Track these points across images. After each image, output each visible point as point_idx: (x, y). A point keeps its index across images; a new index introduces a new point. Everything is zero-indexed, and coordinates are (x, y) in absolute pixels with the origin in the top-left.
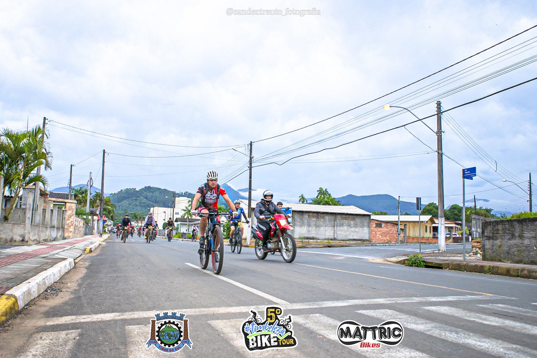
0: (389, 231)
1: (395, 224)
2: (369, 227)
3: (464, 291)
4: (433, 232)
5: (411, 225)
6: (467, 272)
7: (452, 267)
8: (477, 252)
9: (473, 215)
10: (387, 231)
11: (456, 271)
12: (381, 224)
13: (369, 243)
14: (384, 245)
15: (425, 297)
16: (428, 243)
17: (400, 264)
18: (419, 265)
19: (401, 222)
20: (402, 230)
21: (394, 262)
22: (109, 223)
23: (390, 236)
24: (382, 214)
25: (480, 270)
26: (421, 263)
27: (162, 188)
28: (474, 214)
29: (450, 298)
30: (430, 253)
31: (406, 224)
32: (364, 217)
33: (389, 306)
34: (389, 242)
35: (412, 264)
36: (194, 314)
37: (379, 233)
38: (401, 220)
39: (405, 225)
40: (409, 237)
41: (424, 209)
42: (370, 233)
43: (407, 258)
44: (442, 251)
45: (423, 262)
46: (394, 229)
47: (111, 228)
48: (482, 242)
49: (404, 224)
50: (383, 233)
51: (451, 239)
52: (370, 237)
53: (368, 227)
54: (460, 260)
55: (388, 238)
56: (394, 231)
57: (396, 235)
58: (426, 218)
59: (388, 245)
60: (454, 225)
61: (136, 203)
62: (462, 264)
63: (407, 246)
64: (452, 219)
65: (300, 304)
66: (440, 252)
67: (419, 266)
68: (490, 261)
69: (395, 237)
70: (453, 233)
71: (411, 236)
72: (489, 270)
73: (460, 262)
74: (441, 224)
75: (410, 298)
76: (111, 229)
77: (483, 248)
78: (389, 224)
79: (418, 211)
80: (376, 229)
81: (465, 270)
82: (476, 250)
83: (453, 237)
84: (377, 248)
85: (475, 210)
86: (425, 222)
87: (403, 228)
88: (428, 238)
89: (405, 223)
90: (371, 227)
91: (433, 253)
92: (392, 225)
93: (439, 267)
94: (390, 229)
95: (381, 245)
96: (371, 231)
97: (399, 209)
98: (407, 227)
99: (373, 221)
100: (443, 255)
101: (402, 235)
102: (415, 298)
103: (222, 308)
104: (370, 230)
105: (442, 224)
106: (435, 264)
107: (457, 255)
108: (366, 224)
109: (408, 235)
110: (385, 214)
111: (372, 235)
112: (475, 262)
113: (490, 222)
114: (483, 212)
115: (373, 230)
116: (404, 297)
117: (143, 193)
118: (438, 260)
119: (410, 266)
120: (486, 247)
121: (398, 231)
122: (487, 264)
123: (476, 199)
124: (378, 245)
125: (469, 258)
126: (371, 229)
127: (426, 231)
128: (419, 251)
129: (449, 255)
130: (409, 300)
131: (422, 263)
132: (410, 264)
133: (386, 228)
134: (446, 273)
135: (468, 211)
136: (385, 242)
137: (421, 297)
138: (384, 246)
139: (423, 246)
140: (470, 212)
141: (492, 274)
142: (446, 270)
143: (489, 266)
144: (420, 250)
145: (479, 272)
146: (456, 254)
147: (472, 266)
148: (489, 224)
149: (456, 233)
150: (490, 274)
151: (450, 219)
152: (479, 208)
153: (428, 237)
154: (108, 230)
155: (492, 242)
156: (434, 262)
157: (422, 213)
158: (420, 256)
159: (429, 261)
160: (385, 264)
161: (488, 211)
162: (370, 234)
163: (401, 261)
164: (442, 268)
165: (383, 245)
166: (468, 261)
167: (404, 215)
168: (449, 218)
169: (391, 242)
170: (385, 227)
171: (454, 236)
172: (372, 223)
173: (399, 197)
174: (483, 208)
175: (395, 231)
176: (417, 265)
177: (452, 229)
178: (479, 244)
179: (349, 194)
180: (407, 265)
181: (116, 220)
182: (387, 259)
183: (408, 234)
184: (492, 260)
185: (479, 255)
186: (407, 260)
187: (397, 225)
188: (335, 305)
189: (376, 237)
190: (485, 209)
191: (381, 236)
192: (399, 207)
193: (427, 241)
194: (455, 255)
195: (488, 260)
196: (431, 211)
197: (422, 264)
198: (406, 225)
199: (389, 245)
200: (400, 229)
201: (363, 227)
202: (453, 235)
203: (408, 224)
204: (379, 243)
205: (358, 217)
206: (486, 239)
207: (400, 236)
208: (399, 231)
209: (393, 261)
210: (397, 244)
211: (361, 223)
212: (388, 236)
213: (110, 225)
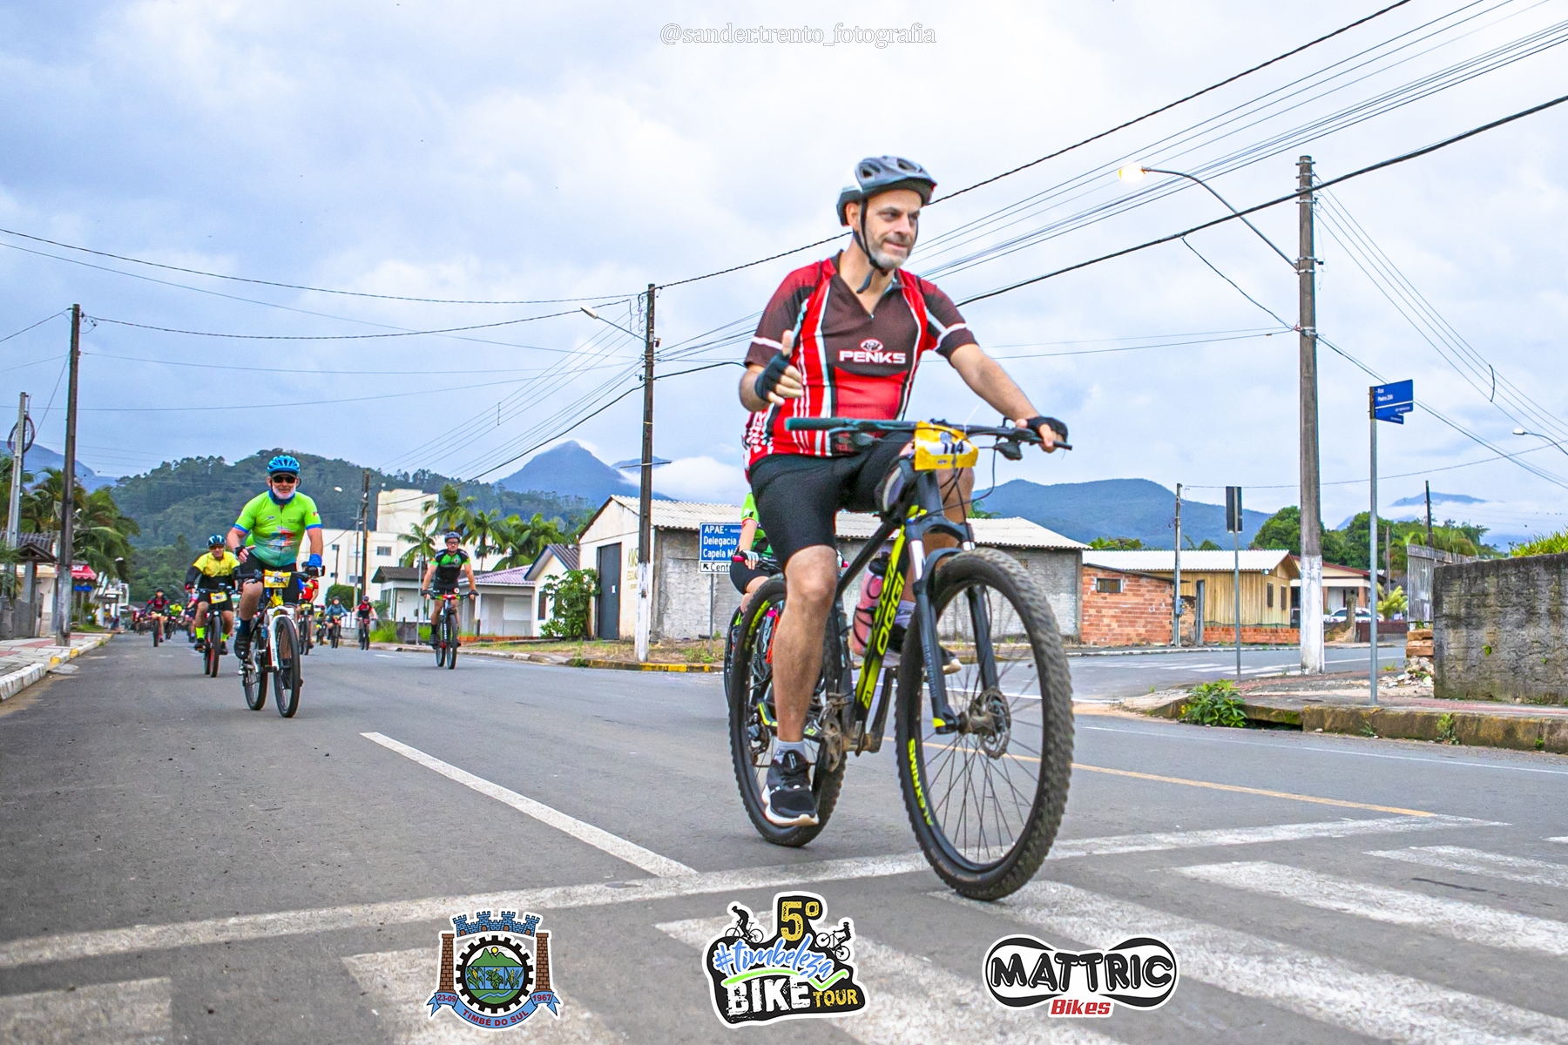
0: (1143, 604)
1: (1164, 579)
2: (1075, 591)
3: (1342, 803)
4: (1293, 606)
5: (1218, 581)
6: (1380, 737)
7: (1332, 723)
8: (1423, 669)
9: (1424, 547)
10: (1137, 604)
11: (1347, 736)
12: (1117, 581)
13: (1075, 646)
14: (1127, 652)
15: (1199, 832)
16: (1277, 644)
17: (1165, 717)
18: (1227, 718)
19: (1183, 572)
20: (1189, 599)
21: (1144, 712)
22: (112, 592)
23: (1147, 622)
24: (1124, 545)
25: (1419, 729)
26: (1232, 714)
27: (327, 458)
28: (1426, 543)
29: (1285, 833)
30: (1273, 678)
31: (1203, 581)
32: (1060, 556)
33: (1058, 870)
34: (1144, 643)
35: (1202, 715)
36: (302, 930)
37: (1112, 612)
38: (1183, 566)
39: (1199, 584)
40: (1213, 625)
41: (1264, 530)
42: (1080, 612)
43: (1187, 695)
44: (1314, 668)
45: (1240, 707)
46: (1160, 598)
47: (119, 610)
48: (1436, 636)
49: (1193, 580)
50: (1123, 612)
51: (1350, 630)
52: (1079, 626)
53: (1072, 593)
54: (1361, 701)
55: (1142, 631)
56: (1161, 604)
57: (1166, 619)
58: (1271, 558)
59: (1138, 652)
60: (1360, 583)
61: (225, 512)
62: (1364, 712)
63: (1202, 654)
64: (1355, 563)
65: (735, 873)
66: (1307, 672)
67: (1225, 722)
68: (1460, 699)
69: (1164, 627)
70: (1358, 610)
71: (1218, 620)
72: (1451, 728)
73: (1359, 706)
74: (1311, 578)
75: (1144, 836)
76: (122, 613)
77: (1437, 657)
78: (1143, 581)
79: (1231, 532)
80: (1098, 600)
81: (1375, 730)
82: (1418, 663)
83: (1357, 623)
84: (1098, 663)
85: (1430, 530)
86: (1267, 572)
87: (1192, 592)
88: (1274, 627)
89: (1200, 577)
90: (1083, 593)
91: (1281, 677)
92: (1155, 582)
93: (1292, 723)
94: (1148, 596)
95: (1117, 653)
96: (1084, 606)
97: (1179, 530)
98: (1207, 589)
99: (1091, 571)
100: (1313, 683)
101: (1189, 617)
102: (1160, 837)
103: (423, 903)
104: (1080, 604)
105: (1314, 579)
106: (1276, 716)
107: (1360, 682)
108: (1066, 581)
109: (1208, 618)
110: (1135, 546)
111: (1086, 618)
112: (1409, 704)
113: (1460, 568)
114: (1453, 537)
115: (1089, 602)
116: (1124, 834)
117: (253, 474)
118: (1290, 700)
119: (1196, 723)
120: (1446, 653)
121: (1173, 605)
122: (1446, 709)
123: (1435, 494)
124: (1104, 653)
125: (1393, 692)
126: (1081, 598)
127: (1270, 604)
128: (1236, 673)
129: (1333, 682)
130: (1137, 845)
131: (1235, 711)
132: (1197, 716)
133: (1135, 595)
134: (1313, 745)
135: (1407, 534)
136: (1130, 643)
137: (1185, 830)
138: (1124, 657)
139: (1248, 653)
140: (1414, 537)
141: (1460, 744)
142: (1313, 733)
143: (1452, 716)
144: (1239, 670)
145: (1416, 739)
146: (1357, 678)
147: (1396, 718)
148: (1455, 573)
149: (1366, 607)
150: (1454, 743)
151: (1349, 562)
152: (1441, 523)
153: (1276, 625)
154: (105, 619)
155: (1464, 634)
156: (1273, 707)
157: (1259, 543)
158: (1229, 687)
159: (1259, 704)
160: (1113, 717)
161: (1472, 534)
162: (1080, 618)
163: (1166, 707)
164: (1299, 728)
165: (1121, 652)
166: (1388, 700)
167: (1201, 549)
168: (1346, 557)
169: (1149, 643)
170: (1130, 590)
171: (1360, 619)
172: (1085, 579)
173: (1179, 486)
174: (1455, 525)
175: (1166, 605)
176: (1219, 720)
177: (1354, 596)
178: (1429, 643)
179: (1014, 479)
180: (1184, 722)
181: (141, 577)
182: (1122, 701)
183: (1211, 613)
184: (1467, 695)
185: (1428, 681)
186: (1186, 701)
187: (1172, 582)
188: (864, 874)
189: (1098, 625)
190: (1462, 529)
191: (1118, 621)
192: (1179, 523)
193: (1273, 638)
194: (1353, 682)
195: (1452, 698)
196: (1289, 534)
197: (1235, 714)
198: (1202, 584)
199: (1143, 653)
200: (1182, 597)
201: (1056, 594)
202: (1358, 615)
203: (1209, 579)
204: (1109, 648)
205: (1038, 557)
206: (1447, 626)
207: (1183, 623)
208: (1178, 604)
209: (1142, 708)
210: (1169, 650)
211: (1046, 576)
212: (1142, 622)
213: (116, 600)
